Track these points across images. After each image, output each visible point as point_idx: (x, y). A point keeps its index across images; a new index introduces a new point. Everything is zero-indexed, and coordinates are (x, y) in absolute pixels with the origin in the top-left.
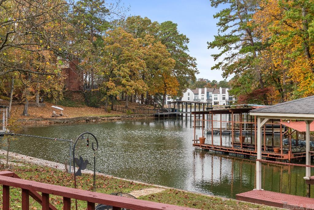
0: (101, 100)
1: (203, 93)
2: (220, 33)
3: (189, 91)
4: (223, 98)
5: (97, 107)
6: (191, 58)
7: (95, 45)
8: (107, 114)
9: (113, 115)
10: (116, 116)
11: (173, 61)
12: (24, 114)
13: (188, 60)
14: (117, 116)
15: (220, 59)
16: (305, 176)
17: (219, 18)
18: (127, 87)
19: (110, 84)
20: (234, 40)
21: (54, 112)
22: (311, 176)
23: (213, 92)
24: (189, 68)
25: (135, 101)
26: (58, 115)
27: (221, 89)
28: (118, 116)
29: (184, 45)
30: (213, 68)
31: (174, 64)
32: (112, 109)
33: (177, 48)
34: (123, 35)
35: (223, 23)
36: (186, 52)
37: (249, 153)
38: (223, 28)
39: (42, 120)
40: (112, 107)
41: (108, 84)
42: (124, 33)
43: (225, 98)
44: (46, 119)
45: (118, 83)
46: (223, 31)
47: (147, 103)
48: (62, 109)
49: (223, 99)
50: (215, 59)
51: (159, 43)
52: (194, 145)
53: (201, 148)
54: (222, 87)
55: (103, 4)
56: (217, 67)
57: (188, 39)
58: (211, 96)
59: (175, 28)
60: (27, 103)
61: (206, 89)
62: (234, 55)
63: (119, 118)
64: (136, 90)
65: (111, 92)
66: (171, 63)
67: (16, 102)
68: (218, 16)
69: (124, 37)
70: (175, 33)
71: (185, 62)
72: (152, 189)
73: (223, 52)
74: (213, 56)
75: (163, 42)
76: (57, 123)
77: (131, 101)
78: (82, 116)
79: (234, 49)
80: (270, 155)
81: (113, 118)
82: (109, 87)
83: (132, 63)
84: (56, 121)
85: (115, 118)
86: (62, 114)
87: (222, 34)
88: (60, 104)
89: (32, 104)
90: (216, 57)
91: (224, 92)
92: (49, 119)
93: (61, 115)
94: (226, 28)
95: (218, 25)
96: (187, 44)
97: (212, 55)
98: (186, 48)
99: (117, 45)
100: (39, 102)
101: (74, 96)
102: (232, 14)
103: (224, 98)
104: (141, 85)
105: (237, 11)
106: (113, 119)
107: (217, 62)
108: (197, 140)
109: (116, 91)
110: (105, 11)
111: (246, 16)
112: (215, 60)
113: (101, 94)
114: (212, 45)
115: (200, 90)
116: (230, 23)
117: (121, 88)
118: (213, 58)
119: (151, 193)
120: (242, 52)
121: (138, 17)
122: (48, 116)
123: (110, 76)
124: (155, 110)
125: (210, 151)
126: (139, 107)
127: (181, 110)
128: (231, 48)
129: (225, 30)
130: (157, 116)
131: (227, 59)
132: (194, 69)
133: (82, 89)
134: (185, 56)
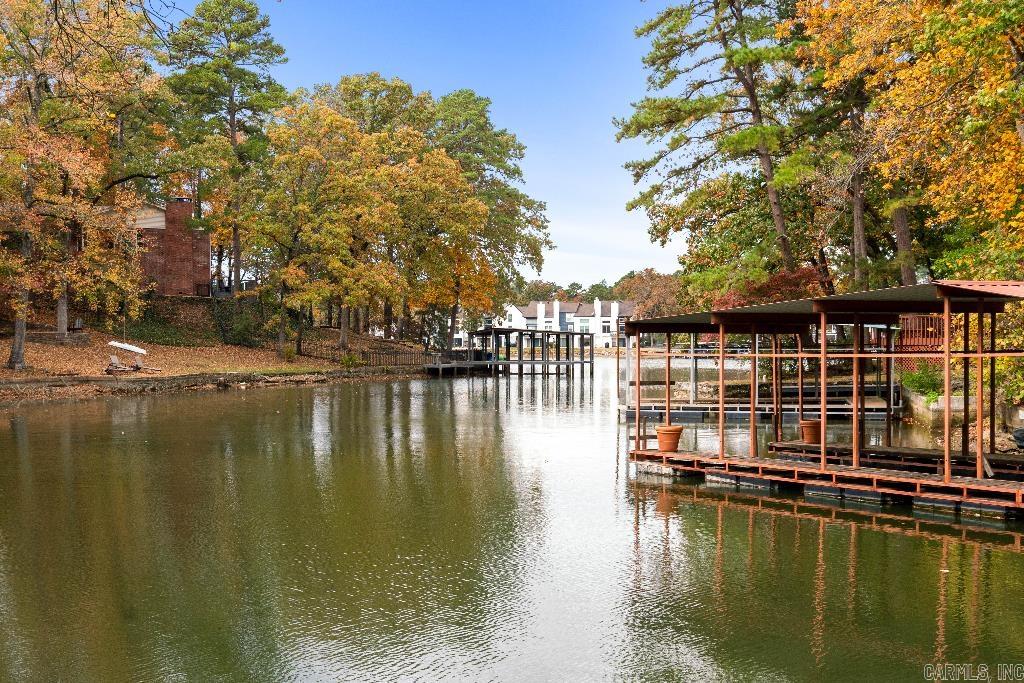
0: (266, 327)
1: (549, 314)
4: (604, 327)
5: (251, 346)
6: (529, 205)
7: (242, 156)
8: (285, 367)
9: (304, 369)
10: (310, 373)
11: (482, 207)
12: (11, 365)
13: (523, 210)
14: (314, 373)
15: (656, 177)
17: (653, 36)
18: (345, 281)
19: (292, 274)
20: (700, 112)
21: (115, 359)
23: (577, 313)
24: (523, 232)
25: (367, 329)
26: (128, 369)
27: (597, 304)
28: (318, 373)
29: (510, 163)
31: (485, 215)
32: (299, 352)
33: (491, 172)
34: (328, 121)
35: (663, 59)
36: (514, 184)
38: (659, 76)
39: (75, 383)
40: (299, 346)
41: (285, 273)
42: (329, 115)
43: (609, 327)
44: (87, 381)
45: (316, 271)
46: (662, 87)
48: (144, 352)
49: (604, 331)
50: (638, 176)
51: (439, 154)
52: (637, 456)
53: (667, 470)
54: (601, 298)
55: (263, 31)
56: (646, 201)
57: (521, 148)
58: (572, 324)
59: (483, 114)
60: (19, 329)
61: (556, 305)
62: (701, 161)
63: (321, 377)
64: (372, 295)
65: (294, 302)
66: (476, 214)
68: (648, 30)
69: (332, 130)
70: (483, 126)
71: (513, 213)
73: (662, 155)
74: (631, 168)
75: (450, 153)
76: (121, 391)
77: (355, 330)
78: (206, 370)
81: (303, 378)
82: (290, 282)
83: (358, 210)
84: (120, 385)
85: (307, 376)
86: (140, 364)
87: (659, 97)
89: (40, 333)
90: (640, 170)
91: (606, 312)
92: (96, 380)
93: (137, 369)
94: (674, 74)
95: (647, 65)
96: (518, 162)
97: (627, 166)
98: (515, 173)
100: (69, 330)
101: (180, 314)
102: (693, 26)
103: (606, 329)
104: (382, 274)
105: (712, 14)
106: (303, 382)
107: (645, 186)
108: (645, 438)
109: (311, 296)
110: (272, 51)
112: (636, 181)
113: (262, 304)
115: (541, 307)
116: (685, 61)
117: (325, 288)
118: (629, 175)
121: (373, 79)
122: (94, 370)
123: (290, 251)
124: (427, 354)
125: (712, 481)
126: (381, 346)
127: (502, 356)
128: (688, 140)
129: (667, 81)
130: (433, 373)
131: (678, 173)
132: (539, 235)
133: (207, 292)
134: (514, 197)
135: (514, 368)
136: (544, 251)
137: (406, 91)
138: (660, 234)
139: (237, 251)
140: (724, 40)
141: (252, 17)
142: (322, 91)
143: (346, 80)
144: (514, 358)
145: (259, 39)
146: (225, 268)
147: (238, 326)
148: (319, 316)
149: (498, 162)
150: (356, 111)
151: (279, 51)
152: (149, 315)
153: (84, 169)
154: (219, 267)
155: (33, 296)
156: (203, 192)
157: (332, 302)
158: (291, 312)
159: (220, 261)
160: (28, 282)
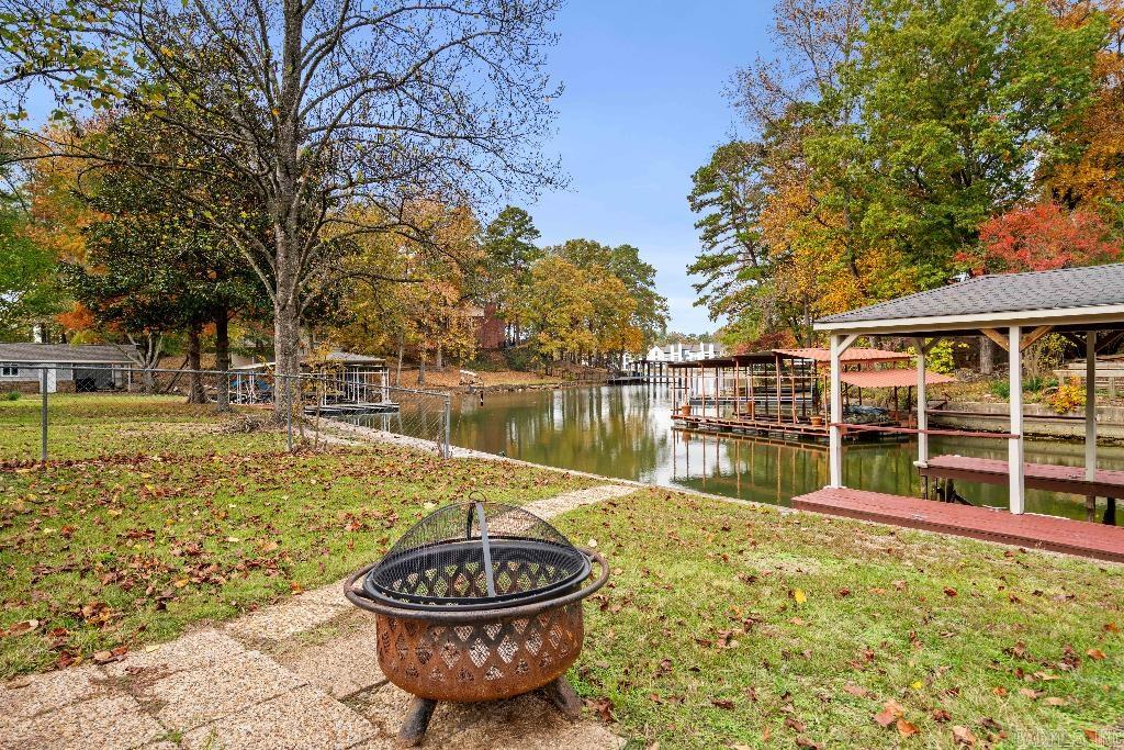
0: (531, 362)
1: (676, 350)
2: (705, 252)
3: (656, 348)
4: (705, 357)
6: (658, 299)
8: (539, 381)
9: (549, 381)
11: (634, 302)
13: (656, 302)
14: (553, 384)
15: (707, 291)
16: (917, 459)
17: (704, 227)
18: (568, 341)
19: (543, 337)
20: (728, 261)
21: (463, 378)
22: (929, 458)
23: (691, 349)
24: (657, 313)
25: (579, 361)
26: (468, 383)
27: (702, 345)
28: (556, 384)
29: (649, 279)
30: (695, 305)
32: (546, 374)
33: (640, 284)
35: (709, 237)
36: (651, 289)
37: (768, 427)
38: (709, 243)
39: (446, 389)
40: (546, 371)
41: (540, 336)
44: (451, 389)
45: (554, 335)
46: (709, 249)
47: (596, 364)
48: (474, 374)
50: (699, 291)
51: (613, 279)
52: (674, 418)
53: (684, 422)
54: (705, 342)
55: (530, 223)
56: (702, 301)
57: (655, 271)
58: (688, 356)
59: (635, 256)
60: (423, 365)
61: (680, 346)
62: (728, 284)
63: (557, 386)
64: (581, 346)
65: (544, 350)
67: (408, 366)
68: (701, 225)
70: (635, 261)
71: (651, 304)
72: (609, 488)
73: (709, 281)
74: (695, 287)
75: (618, 275)
77: (573, 362)
78: (504, 383)
79: (727, 274)
80: (805, 430)
81: (548, 386)
82: (542, 341)
84: (465, 390)
85: (550, 385)
86: (474, 380)
87: (709, 254)
88: (470, 366)
89: (431, 367)
90: (699, 288)
91: (706, 349)
92: (455, 388)
93: (473, 382)
94: (715, 244)
95: (701, 240)
96: (653, 278)
97: (693, 286)
98: (652, 284)
99: (552, 280)
100: (442, 365)
101: (491, 356)
102: (723, 222)
104: (586, 337)
105: (731, 217)
106: (548, 388)
107: (702, 295)
108: (678, 410)
109: (552, 347)
110: (533, 232)
111: (744, 224)
112: (698, 293)
113: (529, 352)
114: (693, 270)
115: (672, 347)
116: (721, 237)
117: (558, 343)
118: (694, 290)
119: (608, 497)
120: (741, 278)
121: (581, 241)
122: (456, 384)
123: (542, 327)
124: (608, 373)
125: (701, 427)
126: (587, 372)
127: (646, 373)
128: (722, 274)
129: (712, 247)
130: (611, 383)
131: (717, 290)
132: (664, 314)
133: (503, 346)
134: (651, 295)
135: (652, 380)
136: (666, 321)
137: (595, 246)
138: (713, 317)
139: (517, 324)
140: (737, 227)
141: (525, 217)
142: (558, 248)
143: (568, 243)
144: (652, 374)
145: (528, 227)
146: (512, 333)
147: (518, 363)
148: (556, 356)
149: (642, 278)
150: (573, 257)
151: (537, 232)
152: (478, 358)
153: (452, 295)
154: (509, 333)
155: (428, 350)
156: (502, 299)
157: (562, 350)
158: (542, 355)
159: (509, 328)
160: (427, 345)
